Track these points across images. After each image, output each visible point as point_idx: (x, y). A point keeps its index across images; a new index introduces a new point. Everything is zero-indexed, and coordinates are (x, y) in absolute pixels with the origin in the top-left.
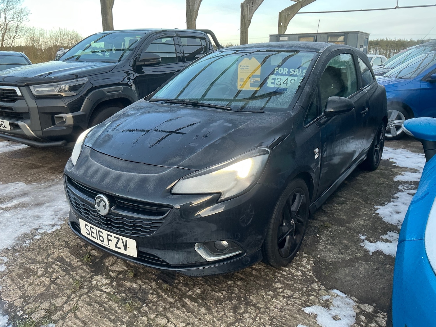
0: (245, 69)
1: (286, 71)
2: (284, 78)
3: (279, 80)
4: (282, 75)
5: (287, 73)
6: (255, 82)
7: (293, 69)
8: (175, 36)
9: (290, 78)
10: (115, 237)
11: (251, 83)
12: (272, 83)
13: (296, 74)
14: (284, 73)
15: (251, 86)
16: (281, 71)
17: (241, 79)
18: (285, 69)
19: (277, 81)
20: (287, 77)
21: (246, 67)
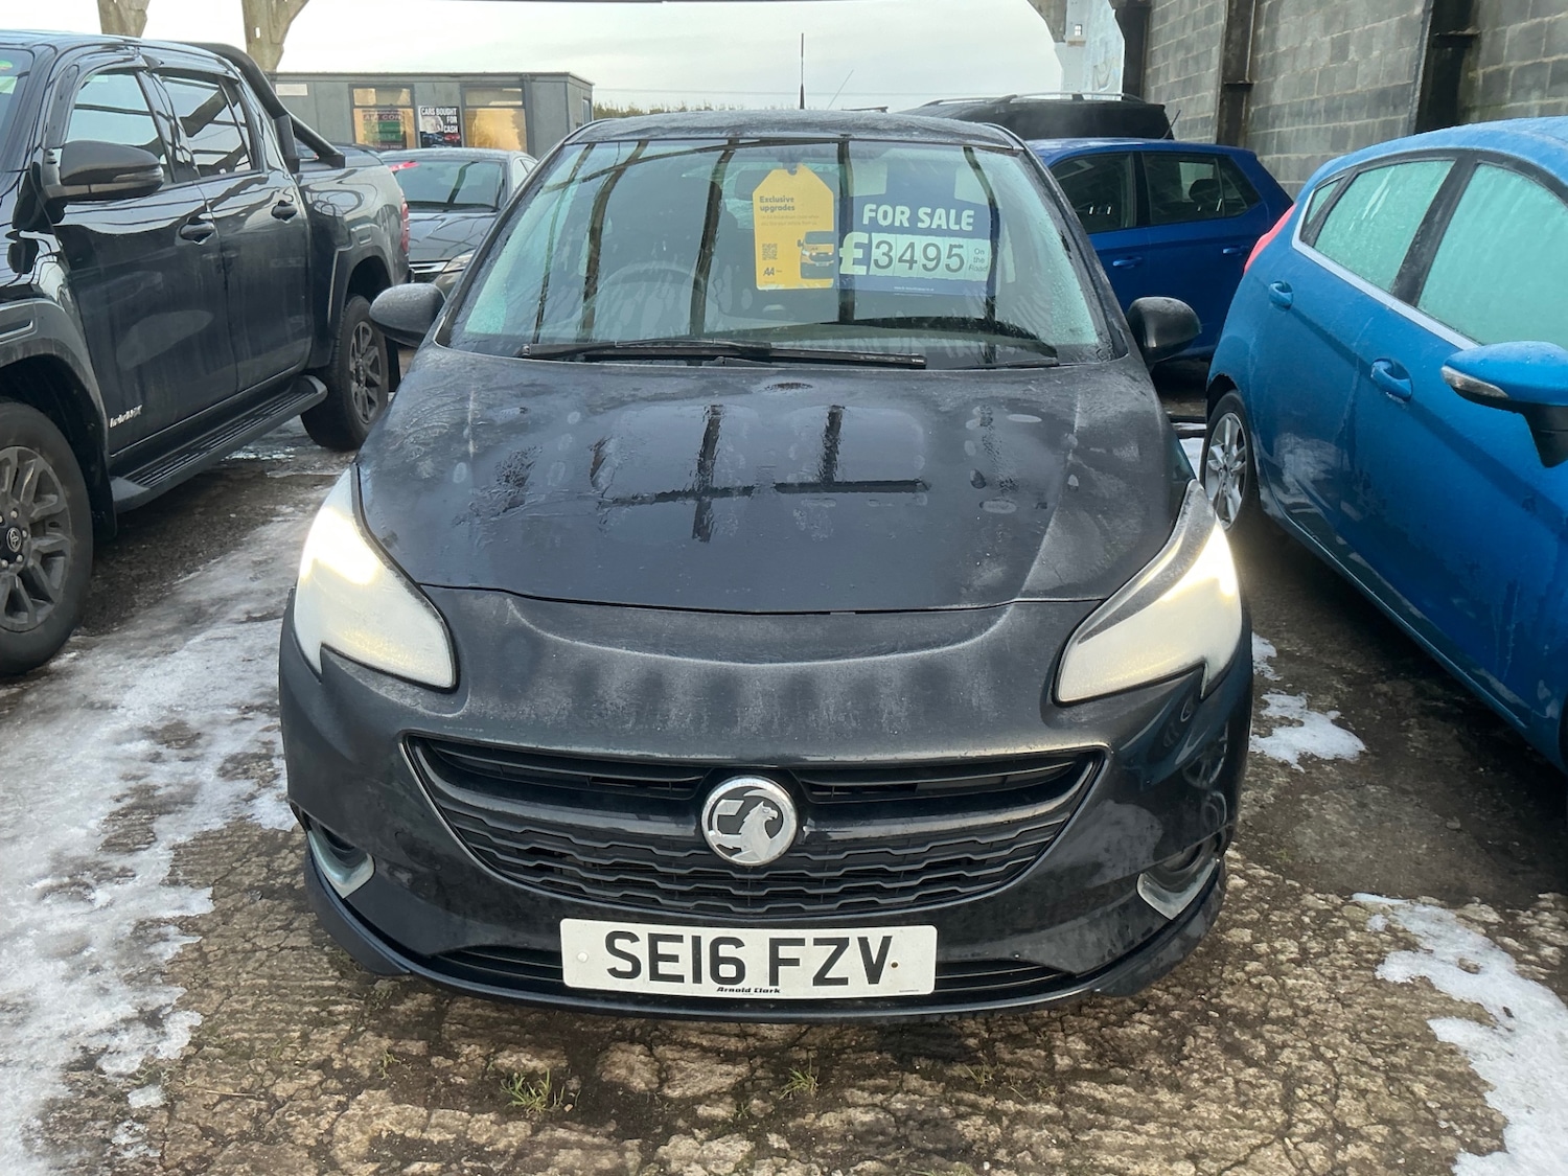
0: (780, 208)
1: (901, 217)
2: (900, 242)
3: (885, 248)
4: (891, 229)
5: (906, 224)
6: (817, 258)
7: (929, 211)
8: (142, 69)
9: (920, 241)
10: (818, 942)
11: (802, 264)
12: (856, 262)
13: (939, 226)
14: (897, 224)
15: (803, 276)
16: (885, 217)
17: (767, 247)
18: (899, 209)
19: (876, 254)
20: (908, 238)
21: (782, 204)
